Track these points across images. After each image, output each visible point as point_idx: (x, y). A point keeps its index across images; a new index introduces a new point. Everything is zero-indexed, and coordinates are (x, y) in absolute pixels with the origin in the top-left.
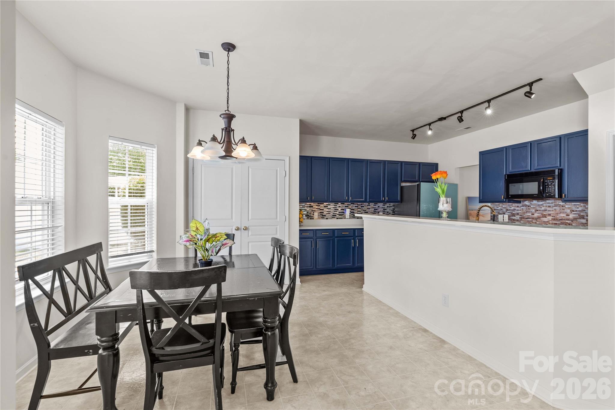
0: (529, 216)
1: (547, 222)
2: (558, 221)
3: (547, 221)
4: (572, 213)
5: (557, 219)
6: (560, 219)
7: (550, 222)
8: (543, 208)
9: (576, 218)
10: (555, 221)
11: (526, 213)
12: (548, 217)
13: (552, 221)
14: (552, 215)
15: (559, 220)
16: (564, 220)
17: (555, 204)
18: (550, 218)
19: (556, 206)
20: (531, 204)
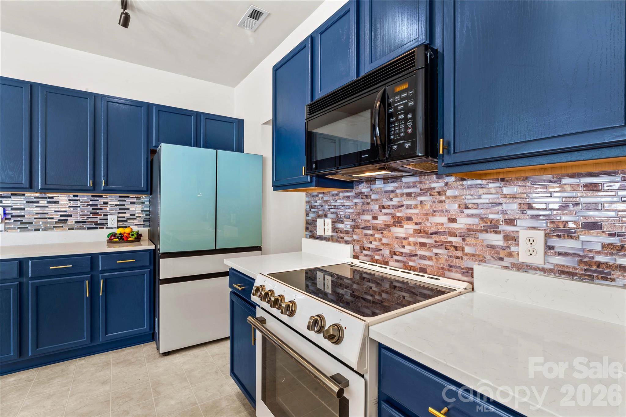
0: (368, 221)
1: (404, 238)
2: (428, 237)
3: (403, 235)
4: (462, 212)
5: (425, 232)
6: (433, 230)
7: (411, 239)
8: (395, 201)
9: (473, 230)
10: (422, 237)
11: (363, 214)
12: (405, 226)
13: (414, 236)
14: (414, 221)
15: (432, 234)
16: (444, 233)
17: (422, 186)
18: (409, 227)
19: (423, 192)
20: (371, 190)
